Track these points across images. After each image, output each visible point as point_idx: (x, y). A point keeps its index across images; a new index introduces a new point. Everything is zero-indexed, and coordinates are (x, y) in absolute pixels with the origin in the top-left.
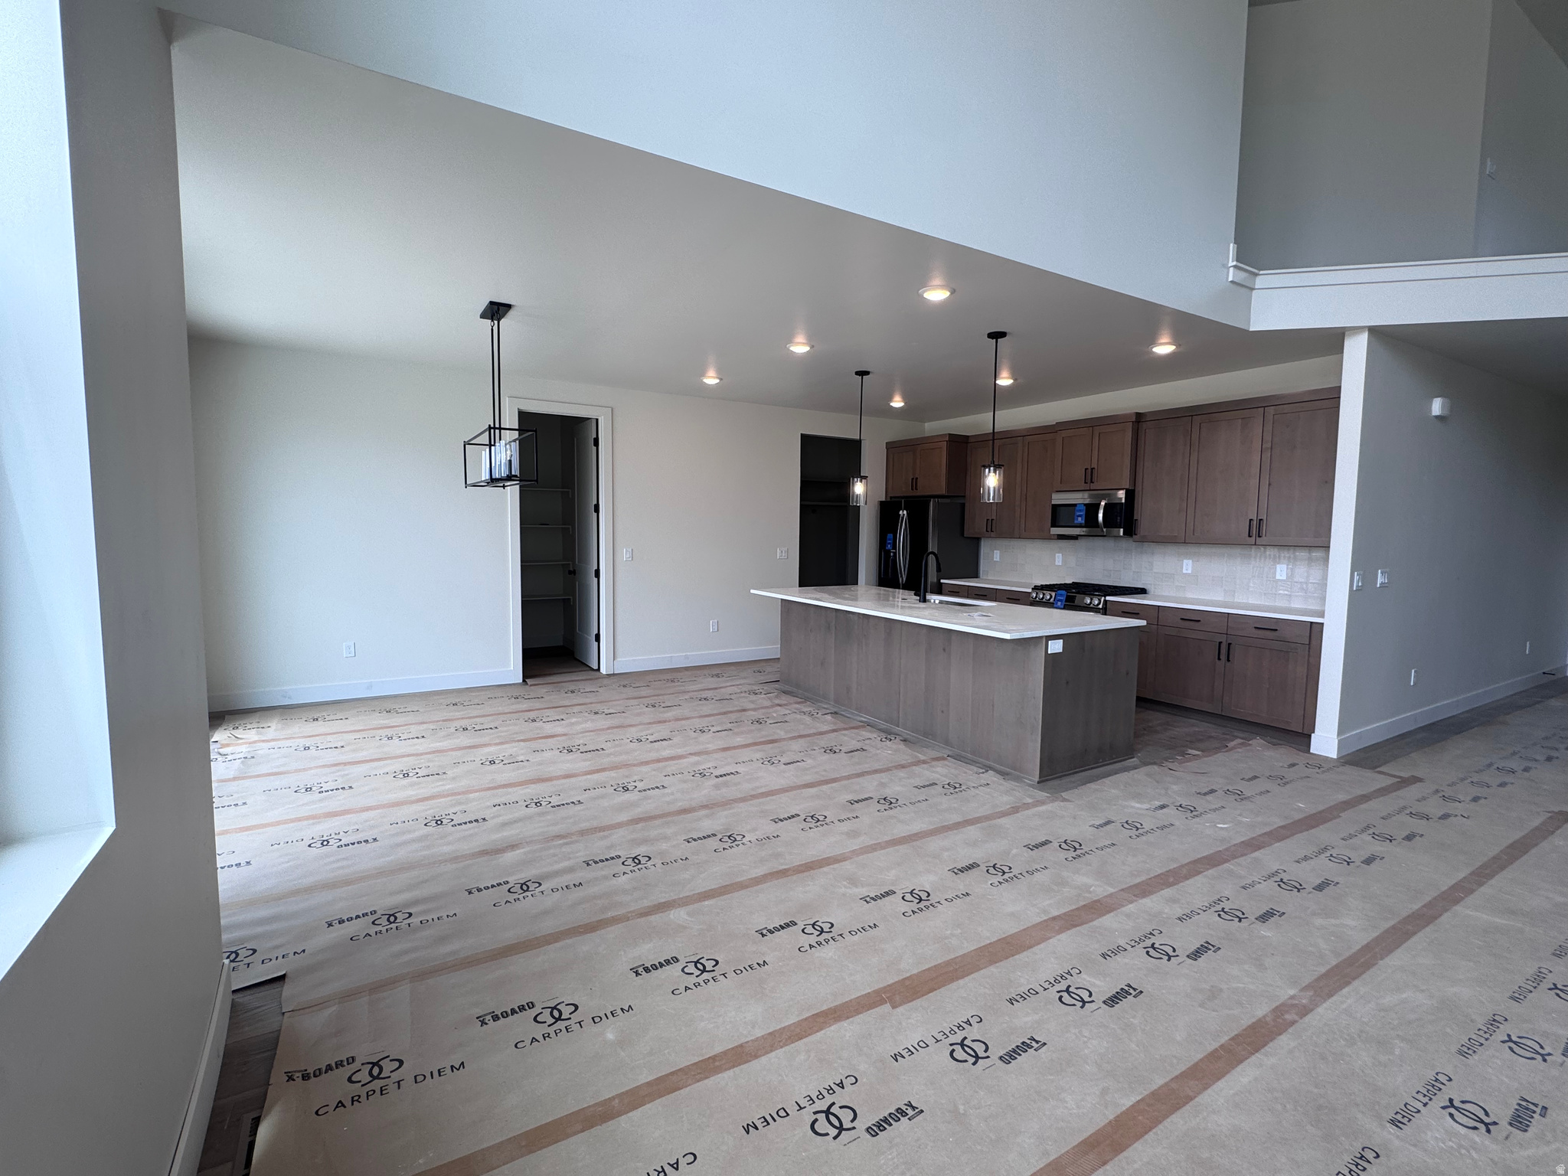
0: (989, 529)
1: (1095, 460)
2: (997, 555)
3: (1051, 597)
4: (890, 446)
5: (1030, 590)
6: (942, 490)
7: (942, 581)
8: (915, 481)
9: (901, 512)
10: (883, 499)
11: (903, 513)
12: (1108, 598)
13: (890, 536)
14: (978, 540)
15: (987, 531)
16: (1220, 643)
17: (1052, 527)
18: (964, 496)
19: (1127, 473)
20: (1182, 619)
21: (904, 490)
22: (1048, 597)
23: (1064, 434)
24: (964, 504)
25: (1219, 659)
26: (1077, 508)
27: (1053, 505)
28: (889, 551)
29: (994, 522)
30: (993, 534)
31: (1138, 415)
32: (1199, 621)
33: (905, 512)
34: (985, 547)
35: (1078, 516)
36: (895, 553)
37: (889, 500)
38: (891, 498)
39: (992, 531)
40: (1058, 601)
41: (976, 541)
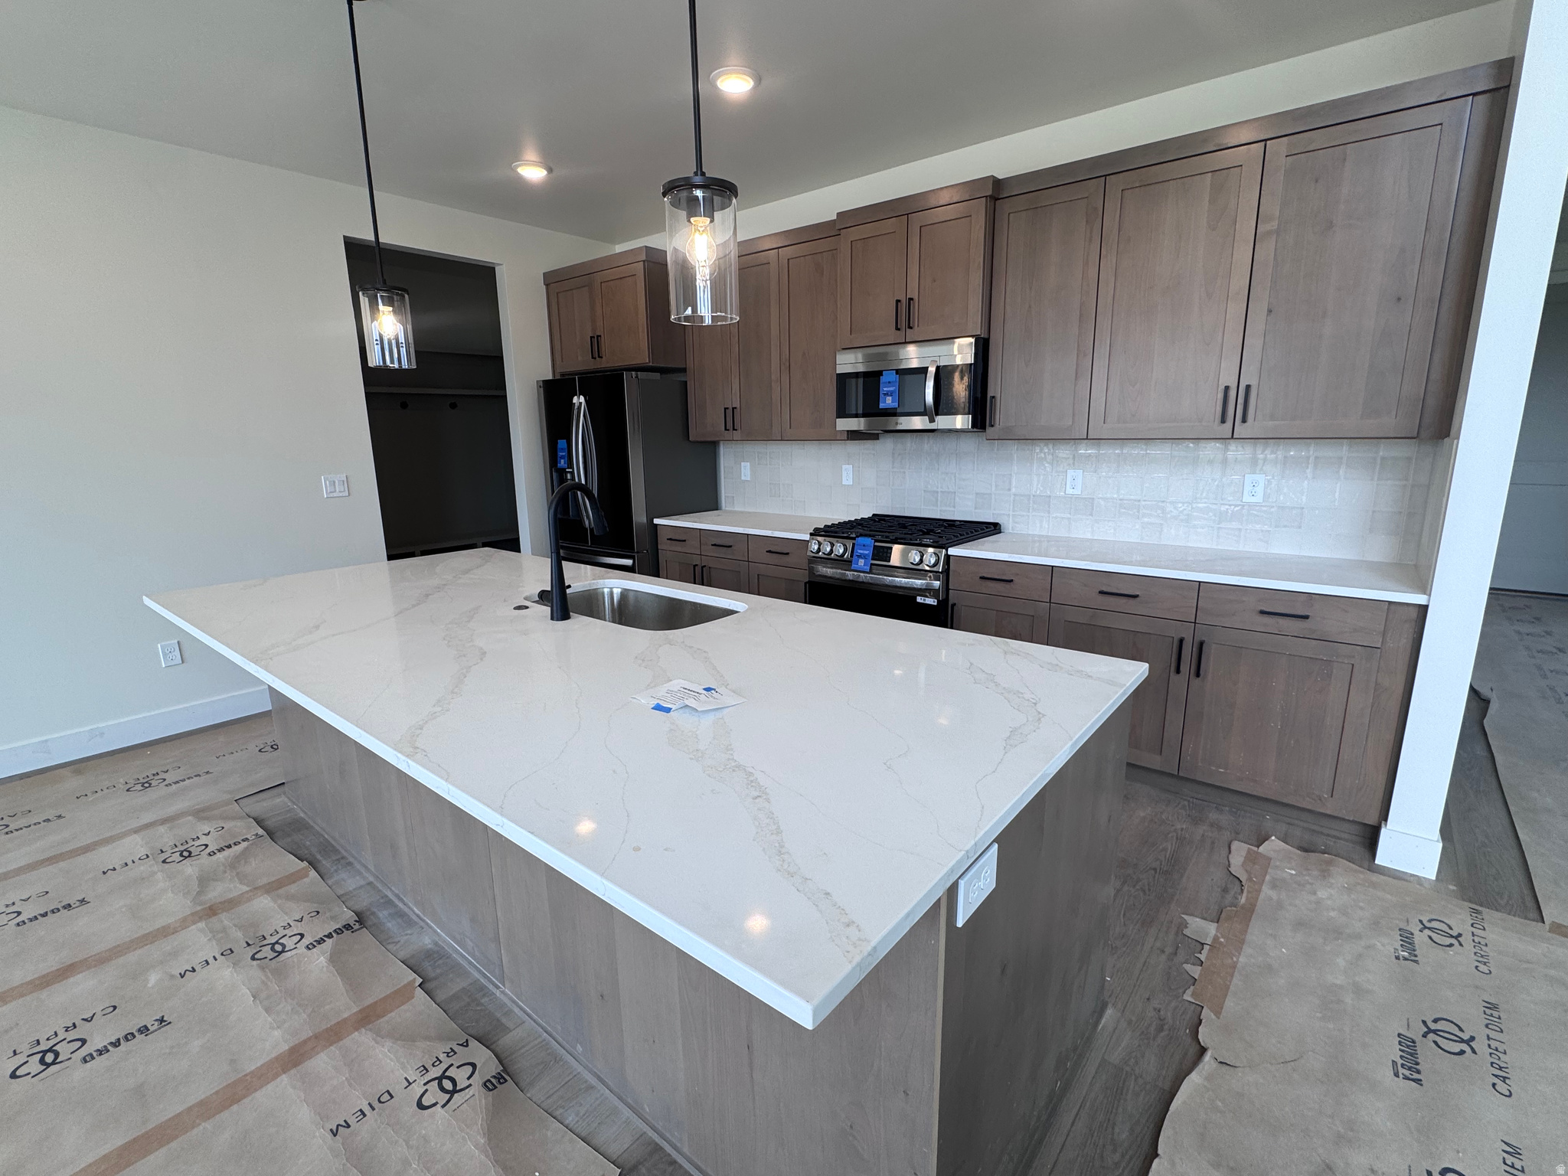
0: (730, 425)
1: (913, 284)
2: (746, 470)
3: (846, 550)
4: (553, 280)
5: (807, 537)
6: (644, 358)
7: (656, 521)
8: (596, 340)
9: (575, 400)
10: (549, 376)
11: (579, 400)
12: (952, 551)
13: (562, 443)
14: (714, 445)
15: (726, 429)
16: (1181, 641)
17: (837, 418)
18: (684, 370)
19: (975, 304)
20: (1101, 592)
21: (580, 361)
22: (841, 551)
23: (855, 234)
24: (686, 382)
25: (1178, 671)
26: (883, 379)
27: (838, 375)
28: (563, 470)
29: (737, 412)
30: (737, 435)
31: (997, 183)
32: (1135, 596)
33: (582, 399)
34: (727, 457)
35: (886, 394)
36: (572, 473)
37: (558, 377)
38: (562, 375)
39: (734, 429)
40: (859, 557)
41: (710, 448)
